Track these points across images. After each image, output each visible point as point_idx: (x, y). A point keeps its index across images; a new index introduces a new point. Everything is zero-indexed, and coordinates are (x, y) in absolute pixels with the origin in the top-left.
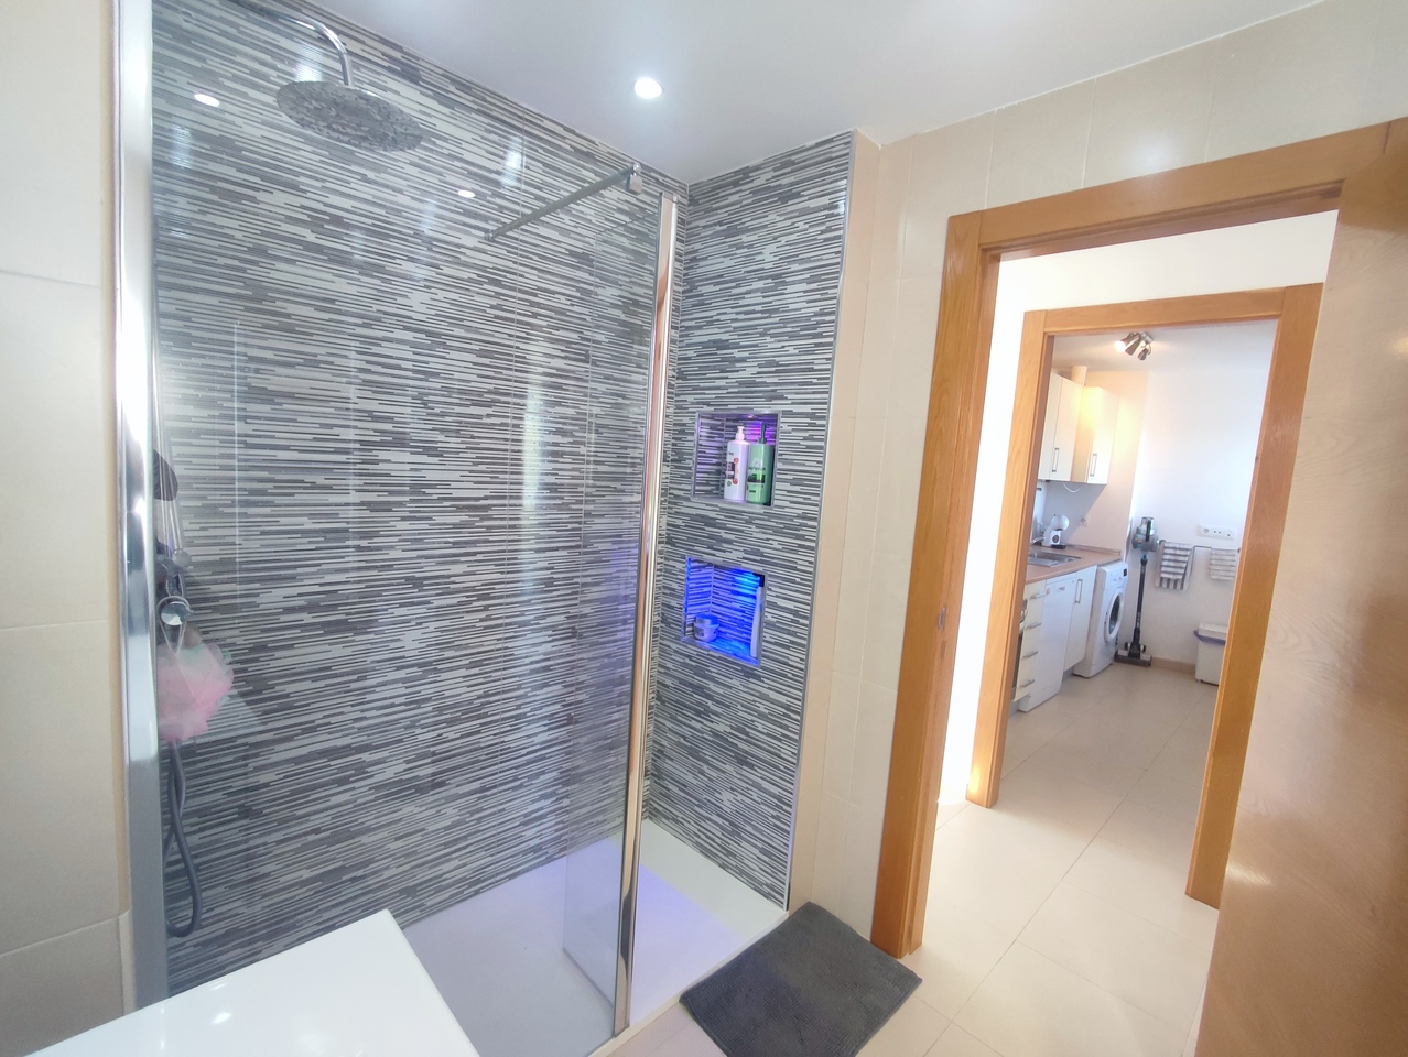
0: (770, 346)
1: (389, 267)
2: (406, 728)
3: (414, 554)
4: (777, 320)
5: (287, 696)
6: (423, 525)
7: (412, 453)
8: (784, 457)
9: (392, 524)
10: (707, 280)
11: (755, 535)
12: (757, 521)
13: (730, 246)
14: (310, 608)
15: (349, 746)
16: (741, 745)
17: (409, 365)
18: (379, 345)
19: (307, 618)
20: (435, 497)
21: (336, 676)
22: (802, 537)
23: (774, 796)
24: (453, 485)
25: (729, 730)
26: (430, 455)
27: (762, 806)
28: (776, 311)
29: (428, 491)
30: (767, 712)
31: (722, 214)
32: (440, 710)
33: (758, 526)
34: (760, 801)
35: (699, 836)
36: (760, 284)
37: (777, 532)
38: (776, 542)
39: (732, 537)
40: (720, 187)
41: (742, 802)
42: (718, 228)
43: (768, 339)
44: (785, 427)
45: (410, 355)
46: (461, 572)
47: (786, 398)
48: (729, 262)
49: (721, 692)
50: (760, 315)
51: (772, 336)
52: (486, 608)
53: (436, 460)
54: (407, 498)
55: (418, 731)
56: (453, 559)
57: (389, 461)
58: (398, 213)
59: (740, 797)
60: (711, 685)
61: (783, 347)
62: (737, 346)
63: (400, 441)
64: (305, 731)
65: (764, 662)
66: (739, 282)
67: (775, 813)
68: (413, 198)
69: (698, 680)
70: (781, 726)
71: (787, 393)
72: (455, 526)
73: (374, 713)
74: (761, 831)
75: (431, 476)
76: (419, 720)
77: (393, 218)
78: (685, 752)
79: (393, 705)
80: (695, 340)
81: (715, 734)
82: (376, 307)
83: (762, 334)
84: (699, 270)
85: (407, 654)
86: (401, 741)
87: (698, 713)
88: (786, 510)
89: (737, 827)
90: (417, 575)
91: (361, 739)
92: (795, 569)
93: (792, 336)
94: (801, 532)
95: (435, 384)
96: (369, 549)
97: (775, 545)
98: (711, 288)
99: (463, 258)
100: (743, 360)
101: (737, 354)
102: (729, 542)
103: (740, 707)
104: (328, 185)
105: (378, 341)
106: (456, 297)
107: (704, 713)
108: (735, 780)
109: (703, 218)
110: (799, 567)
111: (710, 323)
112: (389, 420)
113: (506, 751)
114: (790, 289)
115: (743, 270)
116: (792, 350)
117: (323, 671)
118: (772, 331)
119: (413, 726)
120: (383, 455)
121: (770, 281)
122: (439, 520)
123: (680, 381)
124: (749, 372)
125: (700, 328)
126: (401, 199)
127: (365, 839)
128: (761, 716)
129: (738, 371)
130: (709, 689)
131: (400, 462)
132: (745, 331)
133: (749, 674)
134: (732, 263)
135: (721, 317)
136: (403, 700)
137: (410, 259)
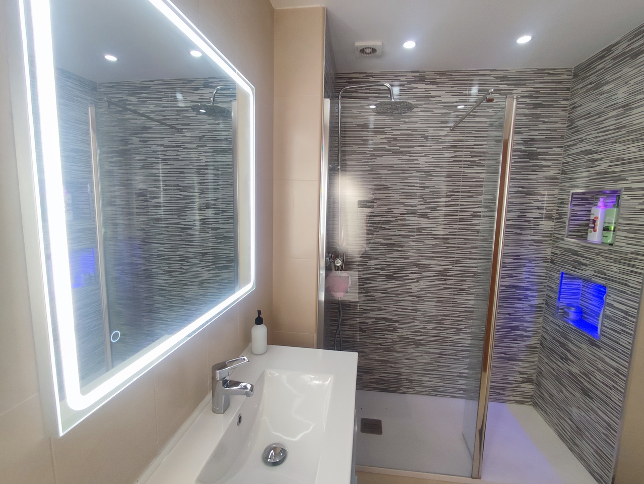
0: (618, 149)
1: (412, 151)
2: (411, 319)
3: (416, 255)
4: (625, 132)
5: (374, 296)
6: (421, 244)
7: (418, 217)
8: (624, 216)
10: (581, 117)
11: (602, 262)
12: (603, 254)
13: (596, 95)
14: (382, 269)
15: (392, 319)
16: (586, 384)
17: (418, 185)
18: (407, 179)
19: (381, 272)
20: (426, 234)
21: (388, 293)
22: (634, 266)
23: (605, 422)
24: (433, 229)
25: (579, 373)
26: (424, 218)
27: (597, 424)
28: (624, 127)
29: (423, 231)
30: (603, 369)
31: (593, 78)
32: (425, 316)
33: (604, 257)
34: (595, 420)
35: (558, 426)
36: (615, 113)
37: (616, 261)
38: (615, 268)
39: (587, 262)
40: (593, 62)
41: (584, 417)
42: (589, 86)
43: (617, 145)
44: (626, 197)
45: (418, 181)
46: (435, 263)
47: (627, 180)
48: (594, 105)
49: (575, 349)
50: (612, 131)
51: (620, 142)
52: (445, 280)
53: (426, 219)
54: (415, 234)
55: (416, 321)
56: (432, 258)
57: (409, 220)
58: (415, 130)
59: (583, 414)
60: (570, 345)
61: (628, 148)
62: (596, 152)
63: (413, 213)
64: (379, 310)
65: (603, 339)
66: (599, 115)
67: (605, 432)
68: (421, 123)
69: (562, 340)
70: (613, 380)
71: (629, 177)
72: (433, 245)
73: (400, 310)
74: (595, 439)
75: (424, 226)
76: (416, 317)
77: (414, 133)
78: (553, 378)
79: (406, 309)
80: (572, 152)
81: (570, 373)
82: (407, 166)
83: (613, 143)
84: (576, 113)
85: (413, 291)
86: (409, 323)
87: (562, 358)
88: (623, 248)
89: (580, 430)
90: (418, 263)
91: (395, 318)
92: (627, 285)
93: (634, 141)
94: (633, 263)
95: (427, 191)
96: (401, 251)
97: (614, 269)
98: (583, 121)
99: (440, 140)
100: (600, 160)
101: (596, 156)
102: (585, 265)
103: (585, 361)
104: (393, 128)
105: (407, 178)
106: (437, 156)
107: (565, 359)
108: (581, 403)
109: (581, 83)
110: (630, 285)
111: (581, 141)
112: (410, 205)
113: (452, 342)
114: (635, 111)
115: (604, 107)
116: (634, 149)
117: (384, 291)
118: (620, 140)
119: (414, 319)
120: (407, 218)
121: (621, 109)
122: (427, 242)
123: (563, 175)
124: (603, 166)
125: (575, 145)
126: (417, 125)
127: (395, 354)
128: (599, 370)
129: (596, 167)
130: (569, 347)
131: (413, 221)
132: (602, 142)
133: (593, 344)
134: (597, 104)
135: (587, 137)
136: (410, 308)
137: (419, 146)
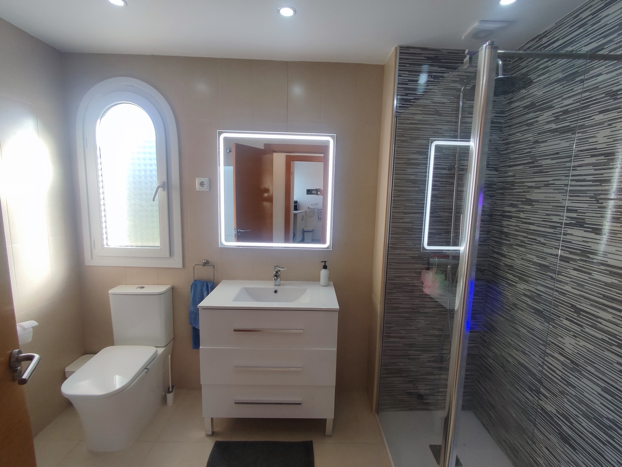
1: (587, 123)
2: (560, 391)
3: (578, 292)
6: (585, 277)
7: (585, 231)
9: (568, 270)
14: (531, 298)
17: (591, 178)
20: (596, 261)
21: (535, 336)
29: (591, 256)
45: (592, 172)
46: (607, 318)
54: (578, 258)
55: (565, 400)
56: (604, 307)
57: (571, 235)
58: (597, 88)
63: (579, 224)
72: (606, 284)
73: (547, 369)
76: (568, 395)
77: (593, 94)
79: (555, 372)
90: (578, 306)
112: (575, 211)
119: (562, 393)
136: (560, 373)
137: (601, 112)
